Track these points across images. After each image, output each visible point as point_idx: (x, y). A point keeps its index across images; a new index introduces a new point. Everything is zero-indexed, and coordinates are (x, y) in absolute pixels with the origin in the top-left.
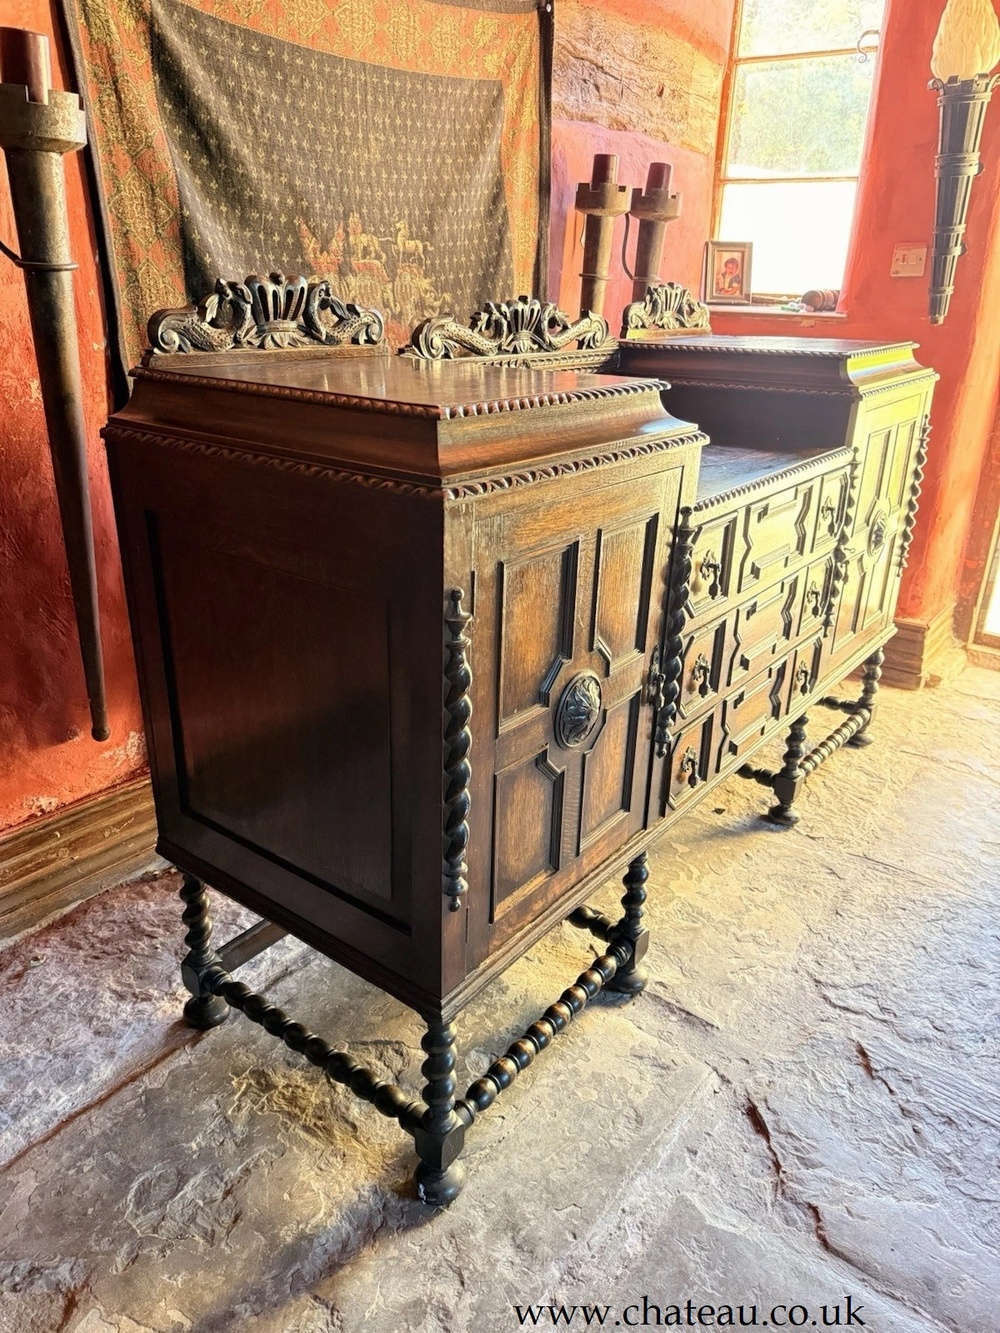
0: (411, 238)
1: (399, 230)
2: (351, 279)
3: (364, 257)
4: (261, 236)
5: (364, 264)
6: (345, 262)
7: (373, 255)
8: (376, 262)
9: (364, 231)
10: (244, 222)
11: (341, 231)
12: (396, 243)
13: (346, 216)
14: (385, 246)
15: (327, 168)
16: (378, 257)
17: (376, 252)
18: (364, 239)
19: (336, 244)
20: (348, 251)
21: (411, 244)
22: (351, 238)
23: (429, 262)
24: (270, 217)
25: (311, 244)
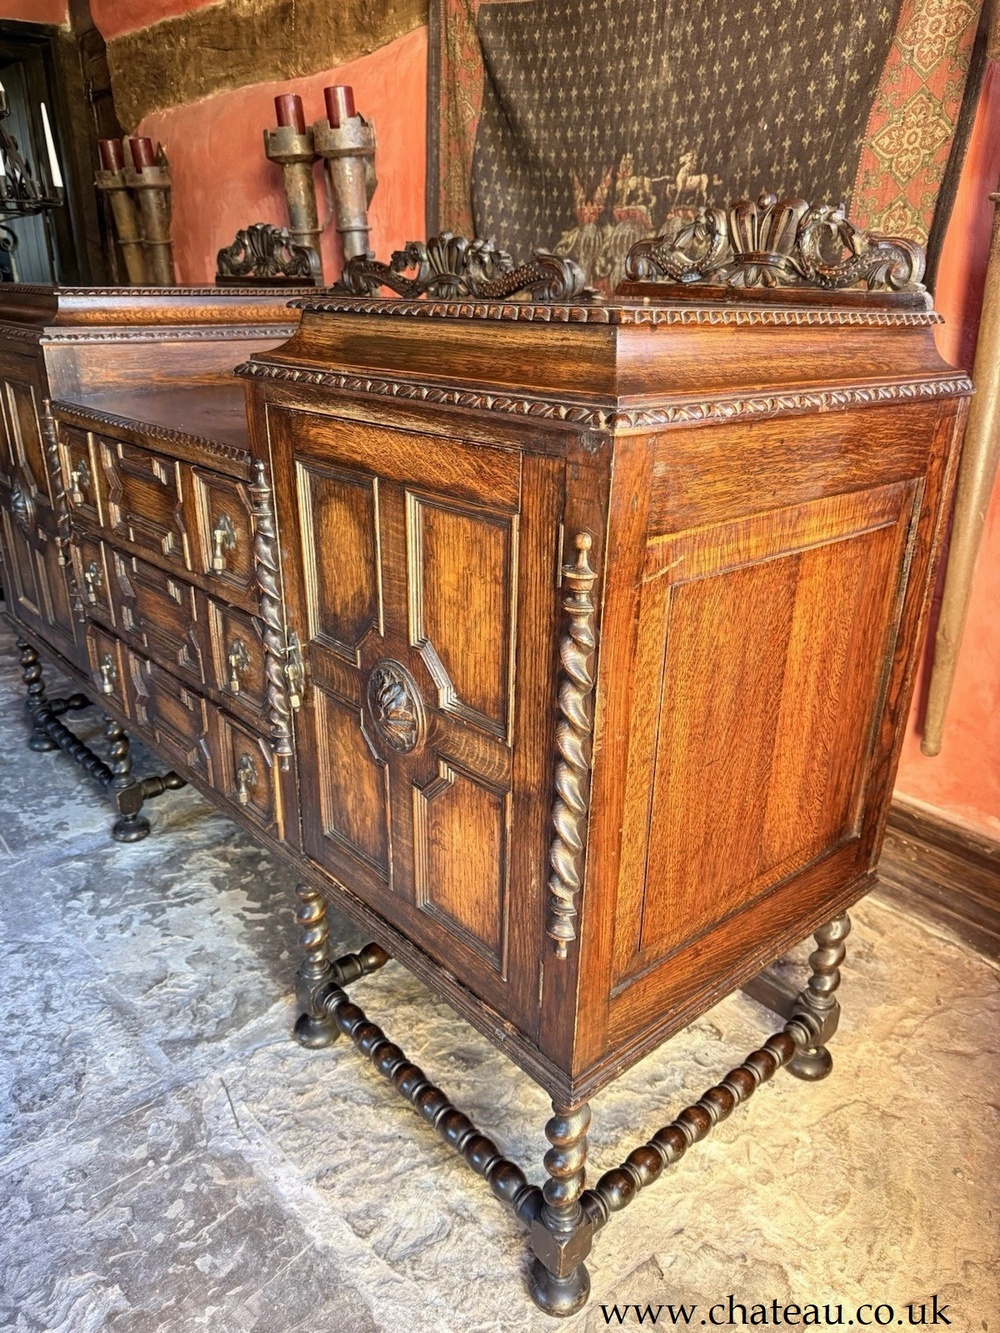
0: (697, 171)
1: (684, 164)
2: (609, 230)
3: (628, 203)
4: (543, 193)
5: (628, 212)
6: (605, 212)
7: (641, 199)
8: (643, 208)
9: (635, 174)
10: (532, 183)
11: (609, 177)
12: (674, 182)
13: (618, 159)
14: (657, 188)
15: (604, 111)
16: (646, 202)
17: (644, 195)
18: (633, 182)
19: (602, 192)
20: (613, 198)
21: (694, 180)
22: (619, 184)
23: (712, 201)
24: (548, 174)
25: (580, 195)
